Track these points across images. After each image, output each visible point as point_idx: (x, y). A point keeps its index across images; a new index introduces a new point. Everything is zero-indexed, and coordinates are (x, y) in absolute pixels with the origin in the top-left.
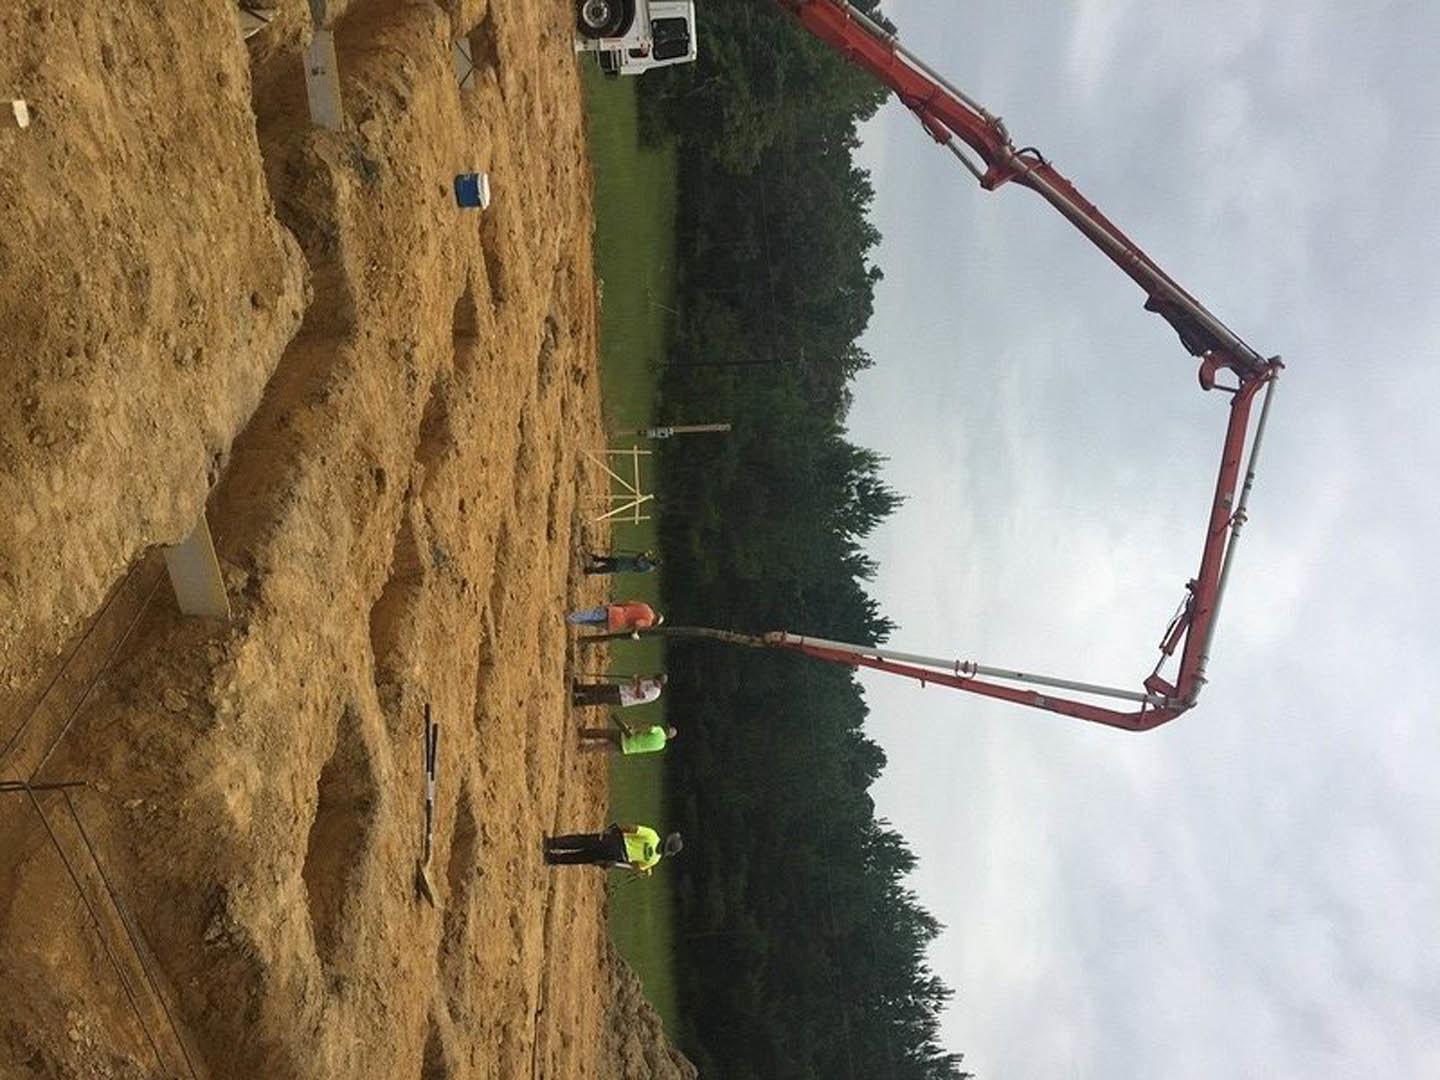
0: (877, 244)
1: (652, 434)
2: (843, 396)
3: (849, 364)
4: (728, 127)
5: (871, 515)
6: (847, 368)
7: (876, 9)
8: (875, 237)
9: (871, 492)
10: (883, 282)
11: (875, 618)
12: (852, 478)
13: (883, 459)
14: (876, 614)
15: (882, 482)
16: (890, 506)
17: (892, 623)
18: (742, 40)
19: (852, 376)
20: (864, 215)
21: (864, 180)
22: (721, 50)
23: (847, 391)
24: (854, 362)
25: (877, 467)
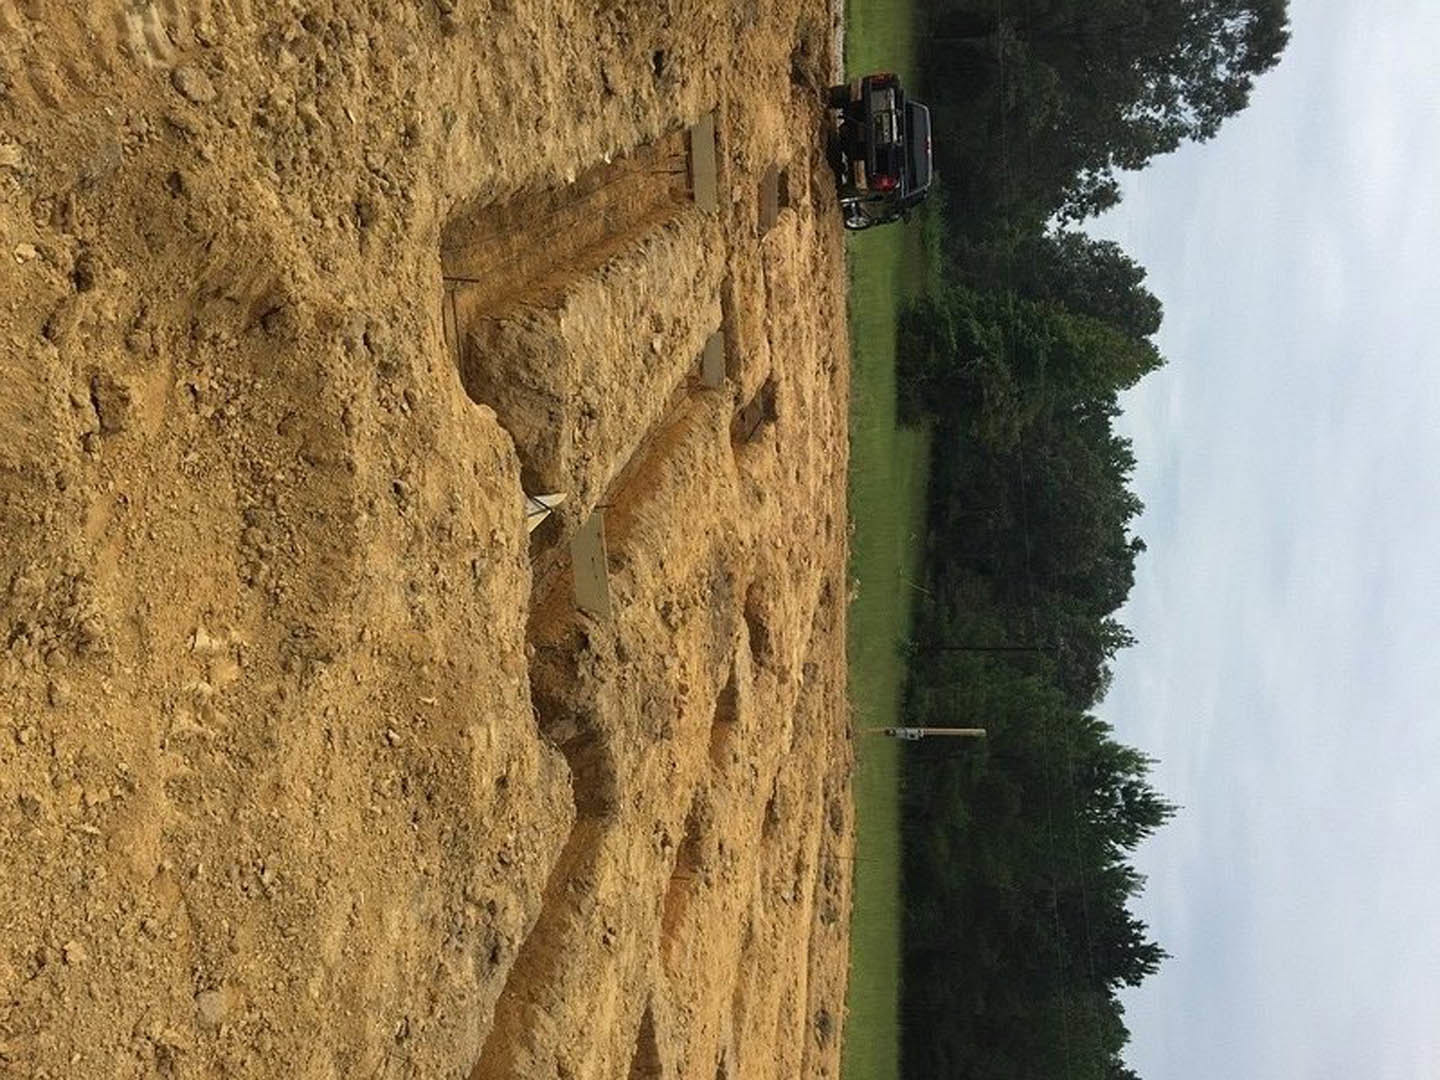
0: (1139, 514)
1: (900, 732)
2: (1101, 675)
3: (1109, 641)
4: (987, 408)
5: (1139, 825)
6: (1106, 646)
7: (1140, 285)
8: (1136, 507)
9: (1138, 799)
10: (1146, 554)
11: (1142, 943)
12: (1117, 780)
13: (1153, 761)
14: (1143, 938)
15: (1151, 788)
16: (1161, 816)
17: (1162, 950)
18: (1004, 323)
19: (1111, 655)
20: (1124, 484)
21: (1125, 449)
22: (982, 334)
23: (1106, 669)
24: (1113, 639)
25: (1146, 769)
